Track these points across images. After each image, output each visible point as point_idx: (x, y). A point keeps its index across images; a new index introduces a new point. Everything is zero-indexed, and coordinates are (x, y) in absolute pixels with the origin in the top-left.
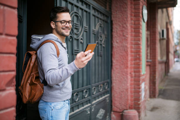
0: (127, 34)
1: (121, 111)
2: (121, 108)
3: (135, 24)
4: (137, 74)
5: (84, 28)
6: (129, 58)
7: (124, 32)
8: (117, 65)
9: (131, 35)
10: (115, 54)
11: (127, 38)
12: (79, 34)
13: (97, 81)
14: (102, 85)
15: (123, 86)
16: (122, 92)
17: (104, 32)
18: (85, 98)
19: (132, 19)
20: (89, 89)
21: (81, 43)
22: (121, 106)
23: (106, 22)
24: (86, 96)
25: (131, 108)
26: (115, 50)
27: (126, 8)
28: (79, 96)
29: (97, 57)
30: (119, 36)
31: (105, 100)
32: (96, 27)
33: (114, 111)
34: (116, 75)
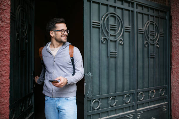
5: (124, 28)
8: (177, 68)
10: (175, 55)
12: (117, 36)
13: (146, 85)
14: (154, 91)
17: (157, 31)
18: (126, 103)
20: (133, 94)
21: (121, 44)
23: (163, 18)
24: (127, 101)
28: (116, 101)
29: (146, 60)
31: (160, 107)
32: (144, 26)
34: (176, 80)
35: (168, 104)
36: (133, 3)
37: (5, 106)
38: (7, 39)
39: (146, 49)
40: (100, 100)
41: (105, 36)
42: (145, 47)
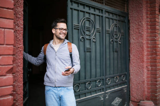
0: (143, 32)
1: (138, 101)
2: (138, 99)
3: (151, 21)
4: (154, 68)
5: (96, 29)
6: (145, 53)
7: (140, 30)
8: (134, 59)
9: (147, 32)
11: (142, 35)
12: (91, 35)
13: (112, 72)
14: (118, 77)
15: (139, 78)
16: (139, 84)
18: (98, 87)
19: (147, 17)
20: (103, 79)
21: (94, 42)
22: (138, 96)
24: (99, 85)
25: (148, 99)
26: (132, 46)
27: (141, 8)
28: (91, 85)
29: (112, 53)
30: (135, 34)
31: (122, 90)
32: (110, 27)
33: (132, 101)
34: (133, 69)
35: (127, 87)
36: (102, 10)
37: (20, 88)
38: (21, 39)
39: (111, 45)
40: (80, 85)
41: (83, 36)
42: (111, 43)
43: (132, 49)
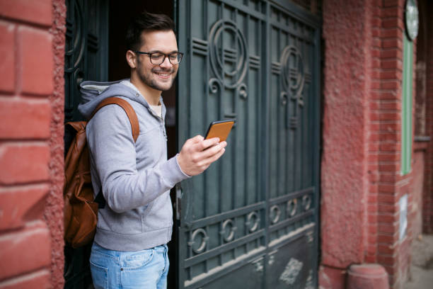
0: (362, 74)
1: (345, 266)
2: (343, 260)
3: (383, 46)
4: (387, 174)
5: (248, 60)
6: (368, 134)
7: (354, 68)
8: (334, 150)
9: (374, 76)
10: (332, 122)
11: (360, 84)
12: (237, 77)
13: (282, 189)
14: (295, 201)
15: (348, 204)
16: (347, 218)
17: (301, 70)
18: (250, 232)
19: (375, 35)
20: (262, 210)
21: (242, 97)
22: (343, 252)
23: (309, 43)
24: (252, 227)
25: (369, 260)
26: (330, 113)
27: (359, 6)
28: (235, 228)
29: (283, 133)
30: (341, 79)
31: (302, 237)
32: (281, 57)
33: (326, 266)
34: (332, 176)
35: (315, 227)
36: (264, 4)
39: (282, 109)
40: (206, 230)
41: (216, 77)
42: (282, 104)
43: (329, 120)
